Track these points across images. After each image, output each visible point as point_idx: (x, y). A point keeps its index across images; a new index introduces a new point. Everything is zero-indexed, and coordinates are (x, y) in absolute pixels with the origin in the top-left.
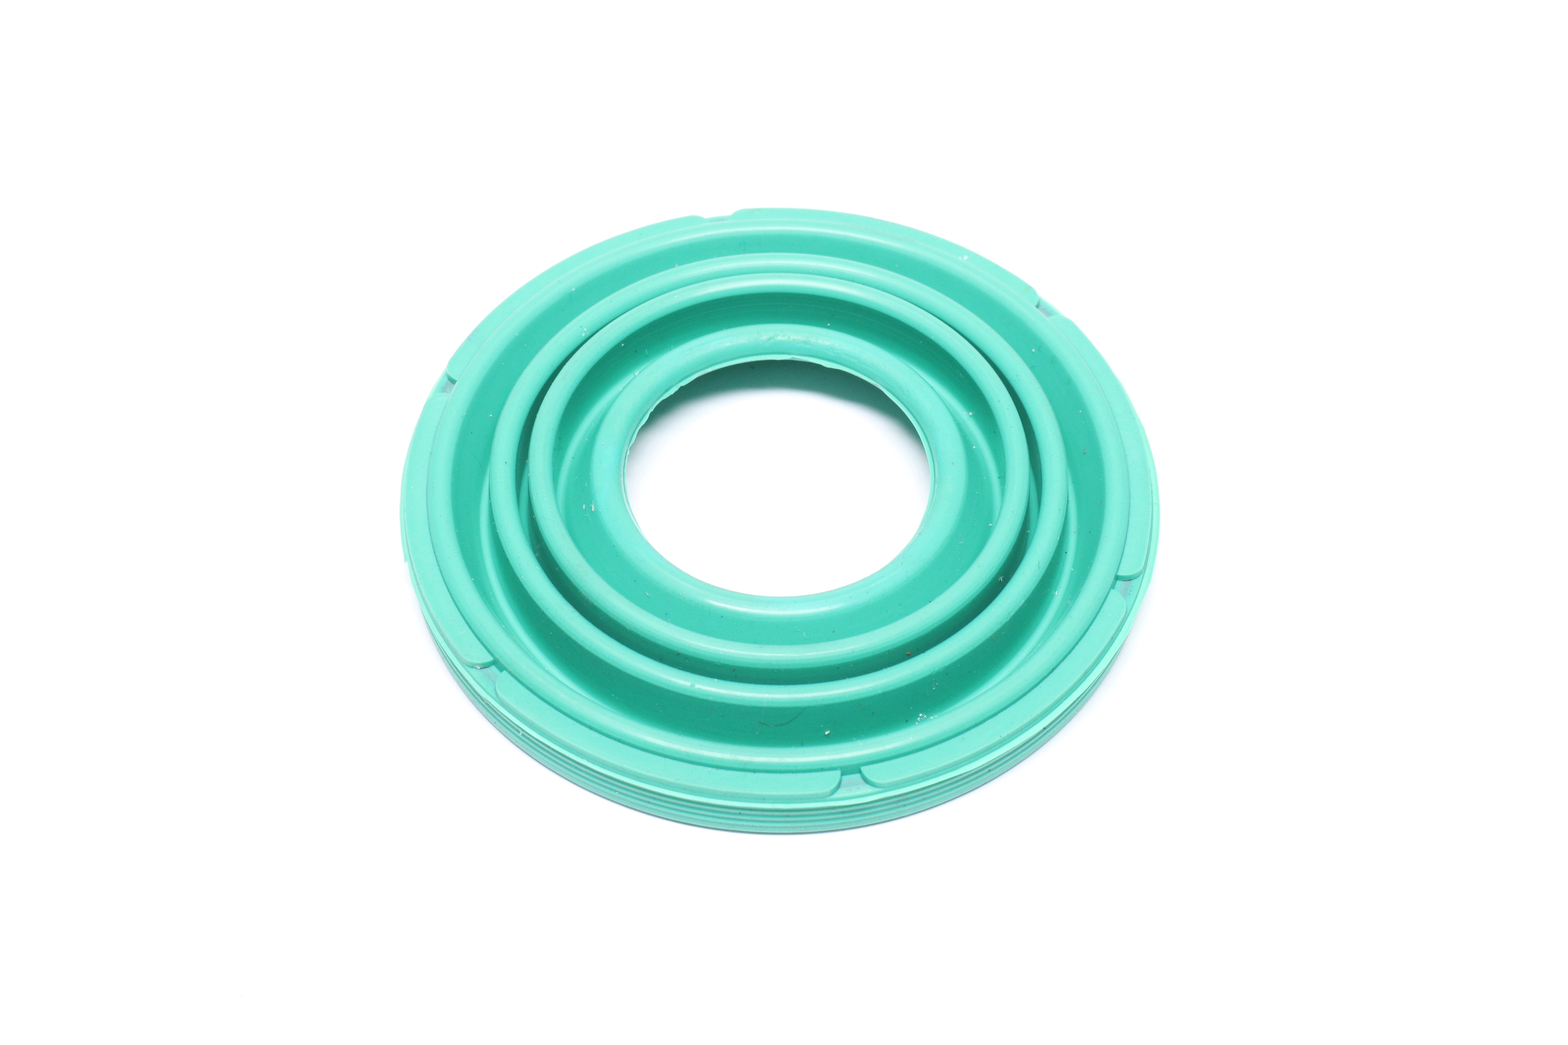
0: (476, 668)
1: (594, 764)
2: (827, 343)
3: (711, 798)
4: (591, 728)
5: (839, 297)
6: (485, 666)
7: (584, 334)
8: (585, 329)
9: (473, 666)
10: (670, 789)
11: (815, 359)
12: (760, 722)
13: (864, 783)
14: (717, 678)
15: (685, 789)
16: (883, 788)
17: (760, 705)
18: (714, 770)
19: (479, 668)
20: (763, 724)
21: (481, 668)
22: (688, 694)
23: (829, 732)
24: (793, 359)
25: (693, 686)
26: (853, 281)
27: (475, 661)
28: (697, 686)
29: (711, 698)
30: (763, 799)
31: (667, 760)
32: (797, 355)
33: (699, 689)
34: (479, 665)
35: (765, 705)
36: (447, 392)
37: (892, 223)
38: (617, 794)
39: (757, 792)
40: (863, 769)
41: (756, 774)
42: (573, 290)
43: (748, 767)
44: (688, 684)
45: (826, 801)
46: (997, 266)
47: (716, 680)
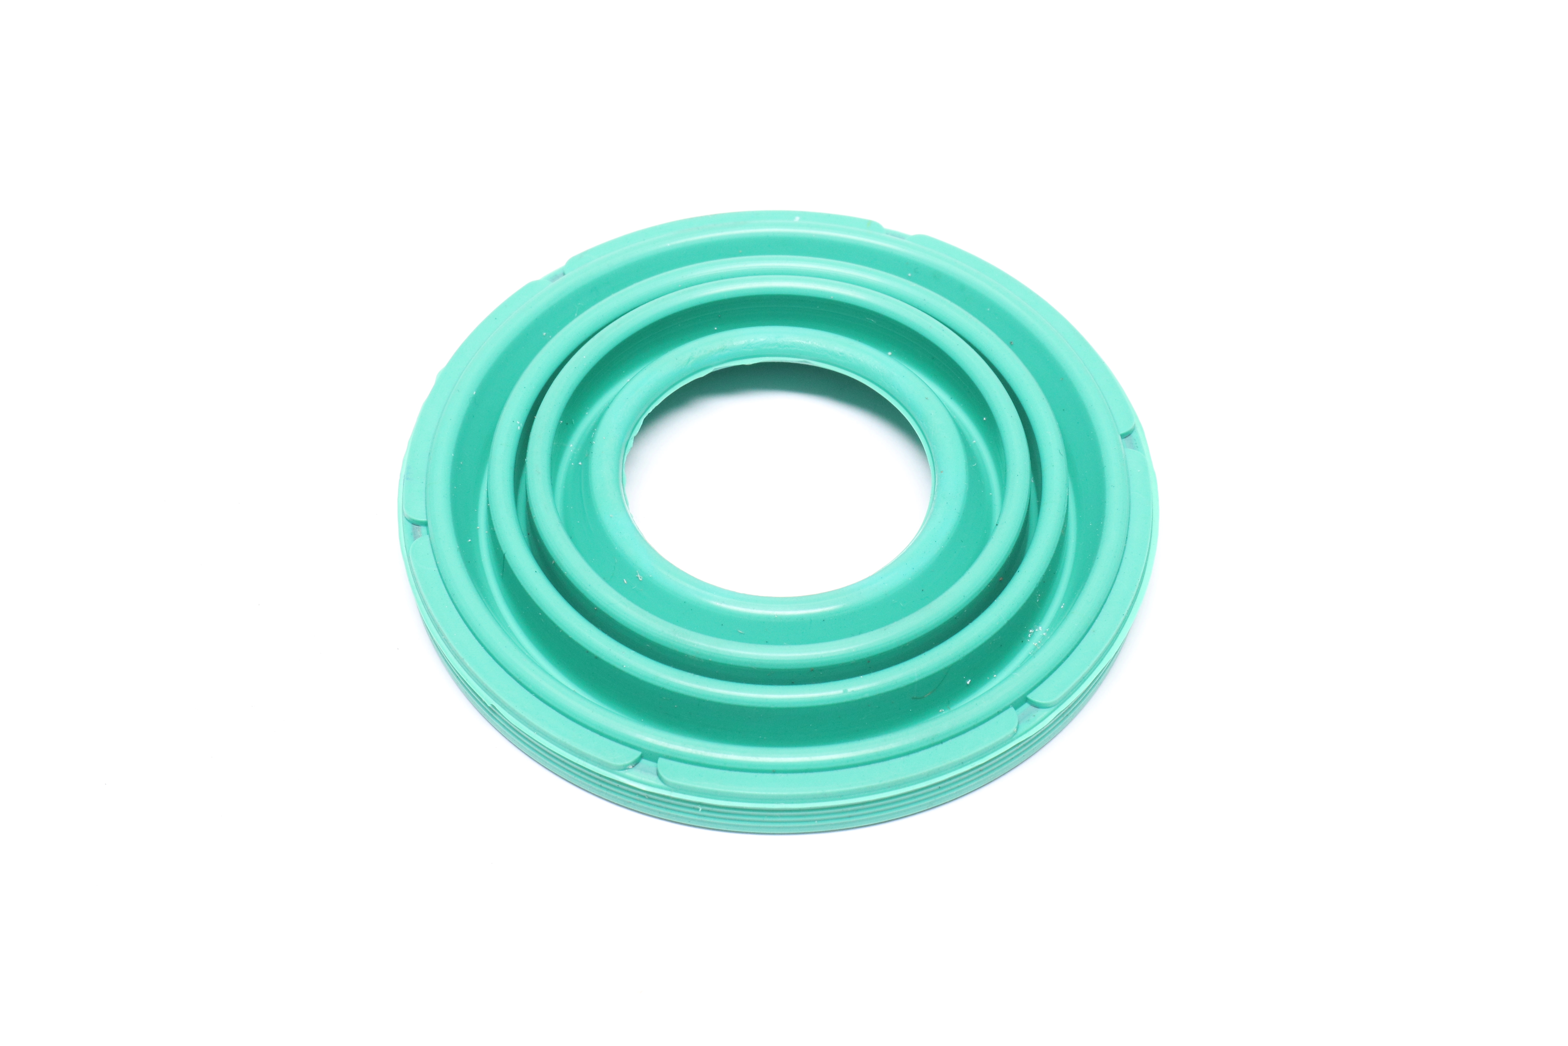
0: (628, 769)
1: (792, 803)
2: (743, 342)
3: (916, 784)
4: (774, 772)
5: (726, 297)
6: (636, 763)
7: (519, 427)
8: (518, 422)
9: (625, 768)
10: (874, 794)
11: (737, 361)
12: (913, 698)
13: (1036, 709)
14: (861, 675)
15: (889, 787)
16: (1054, 706)
17: (913, 681)
18: (905, 758)
19: (631, 767)
20: (916, 698)
21: (633, 767)
22: (844, 700)
23: (970, 680)
24: (716, 370)
25: (845, 691)
26: (722, 279)
27: (627, 762)
28: (850, 690)
29: (867, 695)
30: (962, 763)
31: (859, 768)
32: (717, 365)
33: (853, 691)
34: (631, 764)
35: (917, 679)
36: (419, 536)
37: (711, 215)
38: (816, 823)
39: (956, 759)
40: (1030, 696)
41: (944, 744)
42: (474, 393)
43: (935, 741)
44: (840, 692)
45: (1014, 740)
46: (829, 215)
47: (861, 677)
